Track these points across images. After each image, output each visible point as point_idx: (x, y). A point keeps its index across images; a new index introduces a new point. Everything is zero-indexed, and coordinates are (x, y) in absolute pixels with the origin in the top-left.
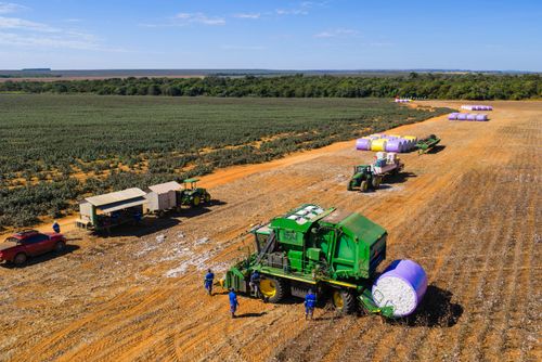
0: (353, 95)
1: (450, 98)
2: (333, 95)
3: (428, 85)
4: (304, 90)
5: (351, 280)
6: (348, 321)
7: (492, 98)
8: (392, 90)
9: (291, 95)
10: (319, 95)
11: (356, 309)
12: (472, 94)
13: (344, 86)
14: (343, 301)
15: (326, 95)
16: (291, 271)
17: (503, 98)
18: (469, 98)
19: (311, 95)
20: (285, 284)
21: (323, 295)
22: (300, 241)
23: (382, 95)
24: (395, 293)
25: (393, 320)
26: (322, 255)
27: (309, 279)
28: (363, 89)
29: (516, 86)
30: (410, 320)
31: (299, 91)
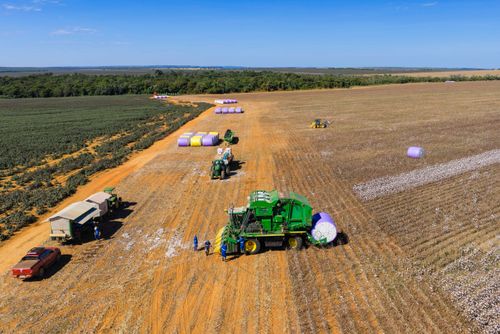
0: (112, 92)
1: (197, 93)
2: (93, 94)
3: (177, 82)
4: (62, 89)
5: (301, 229)
7: (228, 92)
8: (148, 87)
9: (48, 94)
10: (78, 94)
12: (214, 89)
13: (101, 85)
15: (86, 93)
17: (237, 91)
18: (212, 93)
19: (69, 95)
22: (270, 213)
23: (139, 91)
28: (121, 86)
29: (244, 81)
31: (56, 90)
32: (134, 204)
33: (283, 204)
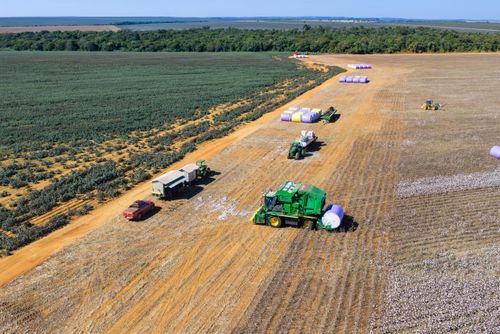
0: (257, 49)
1: (338, 52)
2: (240, 50)
3: (320, 41)
4: (215, 44)
5: (313, 215)
6: (311, 233)
7: (371, 52)
8: (290, 44)
9: (202, 49)
10: (227, 49)
11: (315, 227)
12: (356, 49)
13: (248, 41)
14: (309, 225)
15: (234, 49)
16: (286, 213)
17: (380, 51)
18: (353, 53)
19: (220, 50)
20: (283, 219)
21: (300, 223)
22: (290, 200)
23: (282, 49)
24: (331, 219)
25: (330, 231)
26: (300, 206)
27: (295, 216)
28: (266, 44)
29: (390, 41)
30: (337, 230)
31: (209, 45)
32: (219, 174)
33: (300, 196)
